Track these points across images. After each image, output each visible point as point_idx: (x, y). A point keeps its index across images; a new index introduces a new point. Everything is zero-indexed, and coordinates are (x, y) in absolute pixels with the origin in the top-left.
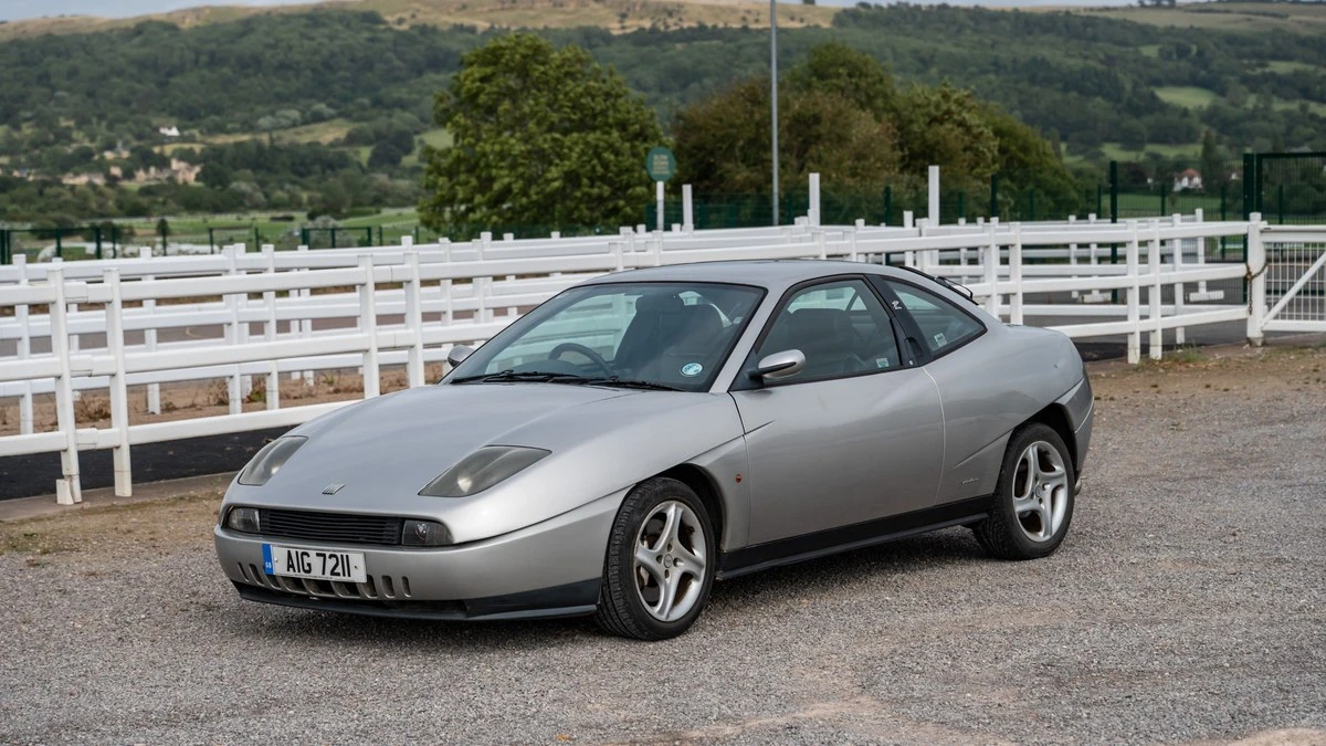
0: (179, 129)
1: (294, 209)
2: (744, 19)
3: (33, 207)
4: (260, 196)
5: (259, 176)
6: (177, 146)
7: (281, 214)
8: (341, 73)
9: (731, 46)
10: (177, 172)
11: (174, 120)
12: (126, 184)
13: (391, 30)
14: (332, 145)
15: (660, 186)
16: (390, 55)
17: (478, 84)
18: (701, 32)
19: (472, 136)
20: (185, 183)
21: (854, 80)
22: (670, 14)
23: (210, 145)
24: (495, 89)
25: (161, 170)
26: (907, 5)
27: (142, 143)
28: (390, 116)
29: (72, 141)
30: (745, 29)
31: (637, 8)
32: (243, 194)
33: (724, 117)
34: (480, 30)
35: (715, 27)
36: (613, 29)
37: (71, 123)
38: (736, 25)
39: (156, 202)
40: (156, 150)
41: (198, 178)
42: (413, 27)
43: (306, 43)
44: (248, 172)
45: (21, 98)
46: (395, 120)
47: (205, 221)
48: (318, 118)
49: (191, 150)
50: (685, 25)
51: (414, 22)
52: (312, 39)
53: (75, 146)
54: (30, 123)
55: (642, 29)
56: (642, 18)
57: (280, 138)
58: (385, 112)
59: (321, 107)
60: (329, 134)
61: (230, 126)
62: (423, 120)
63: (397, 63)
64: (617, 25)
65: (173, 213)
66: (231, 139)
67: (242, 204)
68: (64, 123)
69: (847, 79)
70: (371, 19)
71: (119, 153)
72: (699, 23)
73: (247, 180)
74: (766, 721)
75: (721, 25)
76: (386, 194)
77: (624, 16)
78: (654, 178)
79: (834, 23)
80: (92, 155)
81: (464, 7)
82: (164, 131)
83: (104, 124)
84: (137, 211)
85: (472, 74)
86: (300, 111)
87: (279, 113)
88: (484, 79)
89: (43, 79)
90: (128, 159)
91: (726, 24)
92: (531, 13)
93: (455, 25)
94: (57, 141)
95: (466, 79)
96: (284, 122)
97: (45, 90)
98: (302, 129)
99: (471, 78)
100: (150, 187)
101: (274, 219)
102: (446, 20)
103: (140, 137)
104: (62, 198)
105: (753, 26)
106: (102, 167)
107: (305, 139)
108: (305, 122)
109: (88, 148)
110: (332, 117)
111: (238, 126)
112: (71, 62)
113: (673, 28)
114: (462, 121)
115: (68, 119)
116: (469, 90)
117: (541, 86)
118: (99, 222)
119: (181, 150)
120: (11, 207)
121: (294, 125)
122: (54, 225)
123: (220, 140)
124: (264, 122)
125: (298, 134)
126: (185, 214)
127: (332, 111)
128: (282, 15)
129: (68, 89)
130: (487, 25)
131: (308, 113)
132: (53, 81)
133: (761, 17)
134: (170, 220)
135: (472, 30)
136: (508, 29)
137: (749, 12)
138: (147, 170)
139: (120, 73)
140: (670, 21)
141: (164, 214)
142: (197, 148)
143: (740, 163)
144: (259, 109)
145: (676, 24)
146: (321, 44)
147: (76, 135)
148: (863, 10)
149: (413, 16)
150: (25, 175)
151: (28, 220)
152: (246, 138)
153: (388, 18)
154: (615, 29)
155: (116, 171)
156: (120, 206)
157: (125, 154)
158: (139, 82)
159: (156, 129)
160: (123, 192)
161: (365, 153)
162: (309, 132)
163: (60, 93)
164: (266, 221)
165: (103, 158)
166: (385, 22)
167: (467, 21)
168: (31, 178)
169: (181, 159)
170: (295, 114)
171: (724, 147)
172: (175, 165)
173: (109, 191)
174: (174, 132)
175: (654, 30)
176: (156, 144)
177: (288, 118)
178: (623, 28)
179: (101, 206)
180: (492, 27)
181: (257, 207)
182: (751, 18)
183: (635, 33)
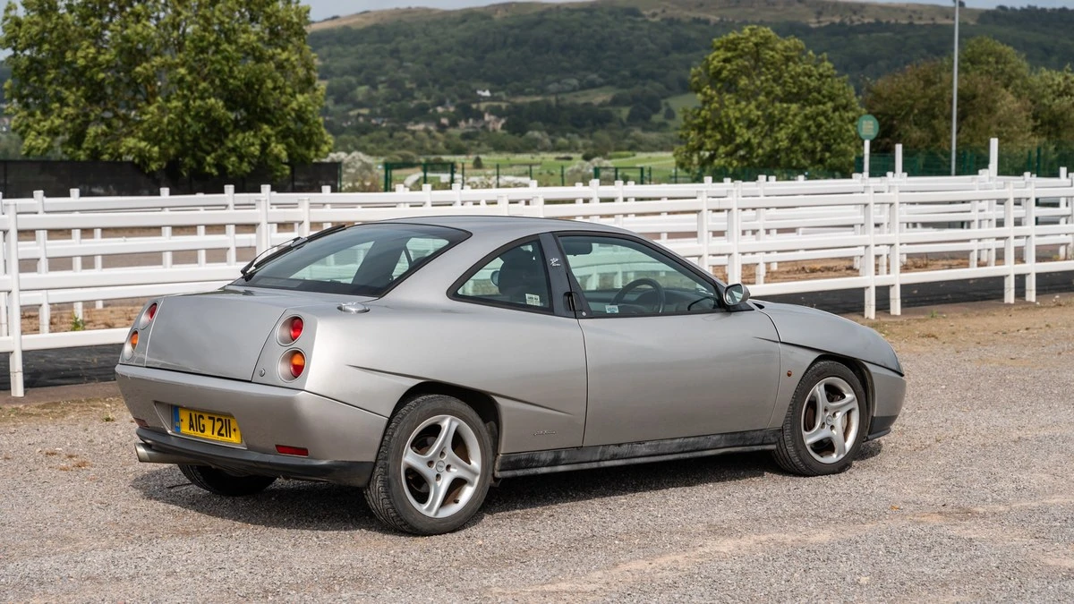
0: (491, 91)
1: (572, 152)
2: (910, 17)
3: (386, 146)
4: (547, 141)
5: (548, 127)
6: (487, 104)
7: (563, 155)
8: (609, 53)
9: (899, 37)
10: (488, 122)
11: (488, 85)
12: (451, 131)
13: (646, 21)
14: (601, 105)
15: (867, 143)
16: (646, 39)
17: (721, 64)
18: (878, 26)
19: (717, 102)
20: (494, 130)
21: (1000, 67)
22: (855, 13)
23: (512, 103)
24: (735, 67)
25: (477, 120)
26: (1035, 8)
27: (464, 101)
28: (644, 85)
29: (414, 98)
30: (911, 24)
31: (830, 7)
32: (536, 140)
33: (904, 91)
34: (712, 22)
35: (888, 22)
36: (811, 23)
37: (414, 86)
38: (905, 22)
39: (473, 145)
40: (474, 106)
41: (503, 128)
42: (663, 20)
43: (584, 30)
44: (540, 124)
45: (379, 67)
46: (647, 88)
47: (508, 159)
48: (592, 85)
49: (500, 107)
50: (866, 21)
51: (664, 15)
52: (588, 27)
53: (415, 102)
54: (385, 85)
55: (833, 24)
56: (833, 15)
57: (563, 99)
58: (641, 82)
59: (593, 76)
60: (599, 97)
61: (527, 90)
62: (669, 88)
63: (651, 46)
64: (814, 20)
65: (485, 153)
66: (528, 100)
67: (535, 147)
68: (408, 85)
69: (995, 66)
70: (634, 12)
71: (447, 108)
72: (876, 19)
73: (540, 130)
74: (1025, 504)
75: (893, 21)
76: (641, 143)
77: (819, 14)
78: (863, 137)
79: (978, 21)
80: (428, 109)
81: (701, 5)
82: (479, 92)
83: (437, 87)
84: (459, 151)
85: (717, 56)
86: (579, 80)
87: (563, 81)
88: (726, 60)
89: (395, 53)
90: (454, 112)
91: (897, 20)
92: (751, 10)
93: (694, 19)
94: (403, 98)
95: (713, 59)
96: (567, 87)
97: (396, 61)
98: (579, 93)
99: (717, 59)
100: (468, 133)
101: (558, 159)
102: (688, 15)
103: (462, 97)
104: (406, 140)
105: (917, 22)
106: (435, 119)
107: (582, 100)
108: (583, 88)
109: (425, 104)
110: (601, 85)
111: (533, 90)
112: (415, 41)
113: (857, 23)
114: (709, 92)
115: (411, 83)
116: (715, 67)
117: (769, 66)
118: (432, 158)
119: (491, 106)
120: (370, 146)
121: (574, 90)
122: (400, 159)
123: (520, 100)
124: (553, 87)
125: (577, 96)
126: (493, 153)
127: (601, 80)
128: (567, 9)
129: (413, 61)
130: (718, 19)
131: (585, 81)
132: (401, 55)
133: (924, 16)
134: (483, 157)
135: (707, 22)
136: (733, 22)
137: (914, 12)
138: (467, 121)
139: (449, 50)
140: (854, 18)
141: (478, 153)
142: (504, 105)
143: (913, 126)
144: (550, 77)
145: (859, 20)
146: (595, 31)
147: (416, 94)
148: (1001, 11)
149: (664, 11)
150: (379, 123)
151: (382, 155)
152: (538, 99)
153: (645, 13)
154: (813, 23)
155: (445, 121)
156: (447, 147)
157: (452, 109)
158: (463, 56)
159: (475, 91)
160: (449, 136)
161: (625, 112)
162: (586, 95)
163: (405, 64)
164: (552, 160)
165: (436, 111)
166: (642, 16)
167: (702, 16)
168: (384, 125)
169: (492, 113)
170: (574, 82)
171: (903, 113)
172: (487, 117)
173: (439, 135)
174: (487, 93)
175: (842, 24)
176: (474, 102)
177: (569, 84)
178: (819, 22)
179: (434, 146)
180: (722, 21)
181: (545, 149)
182: (915, 16)
183: (826, 27)
